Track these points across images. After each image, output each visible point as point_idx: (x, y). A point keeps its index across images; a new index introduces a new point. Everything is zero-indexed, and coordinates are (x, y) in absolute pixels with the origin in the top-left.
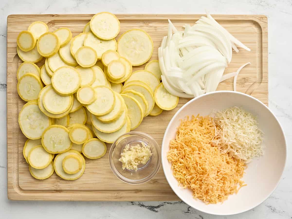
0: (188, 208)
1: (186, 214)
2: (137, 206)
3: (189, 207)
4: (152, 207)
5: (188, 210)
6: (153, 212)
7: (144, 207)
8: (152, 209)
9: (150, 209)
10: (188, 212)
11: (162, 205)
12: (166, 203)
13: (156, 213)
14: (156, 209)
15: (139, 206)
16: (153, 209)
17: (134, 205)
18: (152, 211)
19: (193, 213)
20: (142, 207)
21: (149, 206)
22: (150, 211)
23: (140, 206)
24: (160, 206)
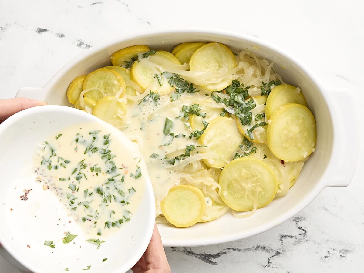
0: (269, 259)
1: (264, 268)
2: (181, 253)
3: (271, 258)
4: (207, 257)
5: (269, 263)
6: (208, 264)
7: (193, 255)
8: (207, 260)
9: (204, 259)
10: (268, 266)
11: (224, 253)
12: (231, 250)
13: (214, 266)
14: (213, 260)
15: (185, 253)
16: (209, 258)
17: (176, 251)
18: (207, 262)
19: (277, 267)
20: (190, 255)
21: (202, 255)
22: (203, 262)
23: (187, 254)
24: (220, 255)
